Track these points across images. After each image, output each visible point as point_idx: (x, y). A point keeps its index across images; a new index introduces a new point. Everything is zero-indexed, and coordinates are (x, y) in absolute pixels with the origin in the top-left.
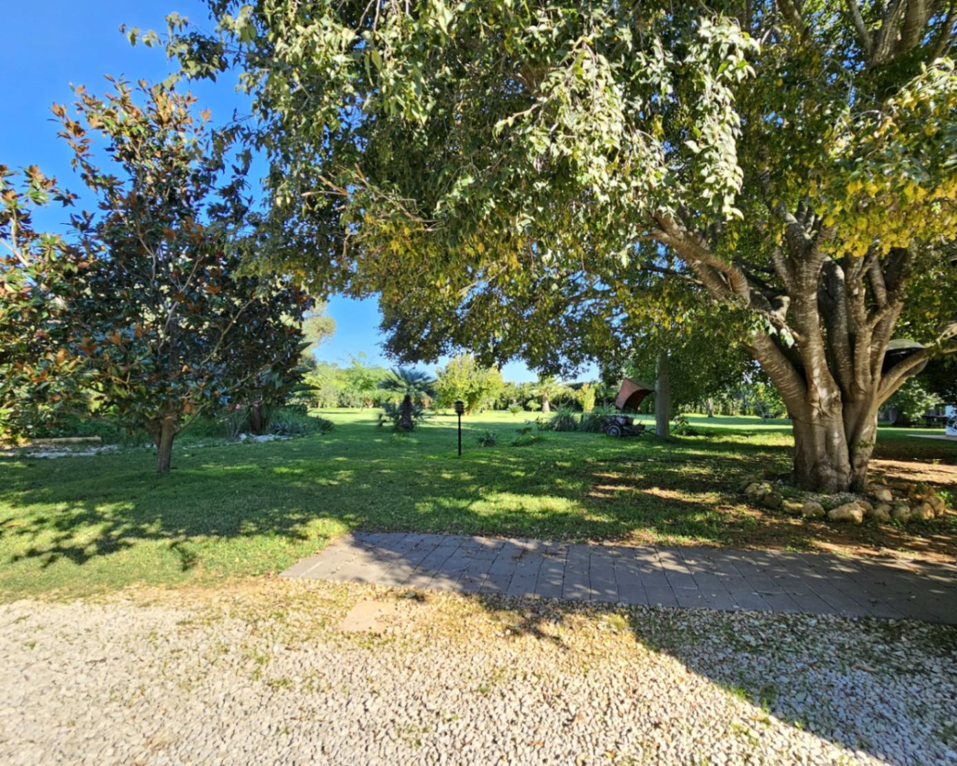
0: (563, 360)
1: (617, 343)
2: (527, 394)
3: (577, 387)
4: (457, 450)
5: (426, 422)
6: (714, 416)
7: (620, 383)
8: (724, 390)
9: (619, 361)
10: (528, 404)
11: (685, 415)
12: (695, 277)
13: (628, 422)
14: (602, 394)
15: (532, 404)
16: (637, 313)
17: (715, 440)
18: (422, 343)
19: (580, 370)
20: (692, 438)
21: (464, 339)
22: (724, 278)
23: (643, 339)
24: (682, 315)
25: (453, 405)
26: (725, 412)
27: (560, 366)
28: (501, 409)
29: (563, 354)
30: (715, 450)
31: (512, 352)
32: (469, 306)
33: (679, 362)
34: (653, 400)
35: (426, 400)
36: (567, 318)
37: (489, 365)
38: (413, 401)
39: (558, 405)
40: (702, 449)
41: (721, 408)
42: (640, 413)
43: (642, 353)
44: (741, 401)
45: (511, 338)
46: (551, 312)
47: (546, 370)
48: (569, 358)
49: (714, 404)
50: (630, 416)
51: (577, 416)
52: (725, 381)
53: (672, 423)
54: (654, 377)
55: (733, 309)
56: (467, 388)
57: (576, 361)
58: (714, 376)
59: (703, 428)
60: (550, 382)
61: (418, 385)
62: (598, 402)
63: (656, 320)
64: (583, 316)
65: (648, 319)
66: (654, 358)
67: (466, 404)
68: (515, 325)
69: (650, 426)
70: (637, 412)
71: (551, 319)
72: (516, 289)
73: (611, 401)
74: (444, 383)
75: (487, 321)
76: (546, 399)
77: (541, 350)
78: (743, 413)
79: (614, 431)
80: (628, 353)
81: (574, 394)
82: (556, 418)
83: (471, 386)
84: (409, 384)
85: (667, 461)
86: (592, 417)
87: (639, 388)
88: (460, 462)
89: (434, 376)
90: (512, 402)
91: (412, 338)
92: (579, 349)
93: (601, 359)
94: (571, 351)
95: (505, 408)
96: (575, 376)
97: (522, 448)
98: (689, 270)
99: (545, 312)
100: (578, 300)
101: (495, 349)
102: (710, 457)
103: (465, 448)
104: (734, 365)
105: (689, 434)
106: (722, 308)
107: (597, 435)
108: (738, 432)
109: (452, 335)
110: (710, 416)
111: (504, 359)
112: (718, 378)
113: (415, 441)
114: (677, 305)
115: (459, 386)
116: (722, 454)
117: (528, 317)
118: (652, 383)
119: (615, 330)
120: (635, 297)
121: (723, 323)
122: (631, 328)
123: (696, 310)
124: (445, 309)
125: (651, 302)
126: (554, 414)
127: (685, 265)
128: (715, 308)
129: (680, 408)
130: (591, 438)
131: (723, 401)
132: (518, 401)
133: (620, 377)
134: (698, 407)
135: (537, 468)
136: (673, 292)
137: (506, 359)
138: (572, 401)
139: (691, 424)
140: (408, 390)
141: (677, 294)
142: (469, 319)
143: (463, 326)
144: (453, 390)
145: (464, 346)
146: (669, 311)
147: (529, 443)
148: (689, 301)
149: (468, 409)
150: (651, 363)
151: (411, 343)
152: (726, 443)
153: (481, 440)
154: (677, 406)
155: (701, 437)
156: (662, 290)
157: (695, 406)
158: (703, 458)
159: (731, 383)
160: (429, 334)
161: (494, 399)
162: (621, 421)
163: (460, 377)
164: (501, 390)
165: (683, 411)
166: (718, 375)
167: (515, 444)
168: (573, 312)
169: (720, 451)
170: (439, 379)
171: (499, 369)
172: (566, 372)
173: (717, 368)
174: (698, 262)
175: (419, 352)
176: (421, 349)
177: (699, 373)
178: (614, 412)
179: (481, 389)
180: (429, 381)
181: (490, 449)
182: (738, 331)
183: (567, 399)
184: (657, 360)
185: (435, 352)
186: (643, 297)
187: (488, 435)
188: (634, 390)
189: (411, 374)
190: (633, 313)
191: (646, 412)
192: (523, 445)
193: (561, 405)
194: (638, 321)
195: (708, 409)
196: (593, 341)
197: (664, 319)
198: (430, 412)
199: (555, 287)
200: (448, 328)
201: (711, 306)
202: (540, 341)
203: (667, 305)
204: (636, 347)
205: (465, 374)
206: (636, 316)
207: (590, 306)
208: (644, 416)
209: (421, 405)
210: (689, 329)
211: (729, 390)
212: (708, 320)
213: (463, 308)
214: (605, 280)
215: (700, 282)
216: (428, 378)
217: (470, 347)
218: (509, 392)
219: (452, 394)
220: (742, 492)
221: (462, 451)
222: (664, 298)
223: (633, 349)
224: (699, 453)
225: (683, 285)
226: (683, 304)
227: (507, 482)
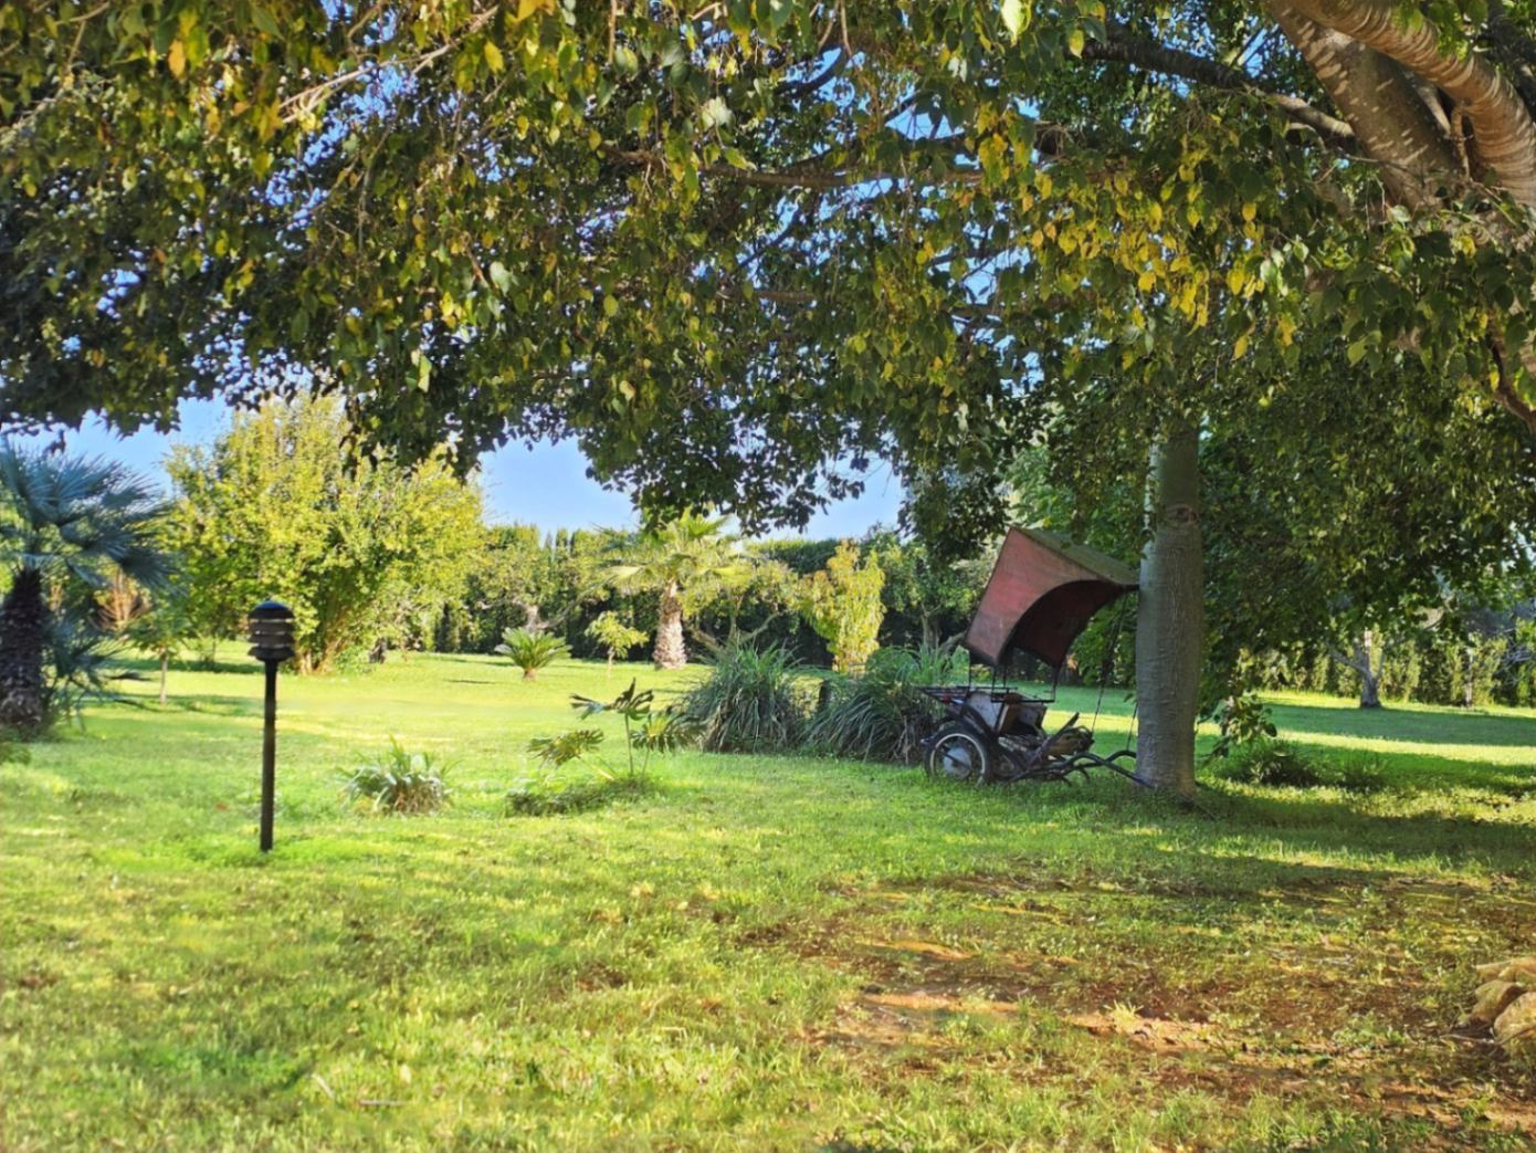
0: (750, 441)
1: (983, 376)
2: (591, 584)
3: (809, 560)
4: (252, 827)
5: (118, 698)
6: (1385, 703)
7: (992, 547)
8: (1431, 597)
9: (990, 455)
10: (594, 627)
11: (1266, 695)
12: (1327, 105)
13: (1023, 721)
14: (915, 594)
15: (608, 627)
16: (1066, 245)
17: (1385, 804)
18: (99, 333)
19: (821, 487)
20: (1291, 794)
21: (299, 323)
22: (1441, 117)
23: (1090, 364)
24: (1254, 265)
25: (244, 621)
26: (1432, 688)
27: (734, 466)
28: (468, 647)
29: (752, 412)
30: (1381, 848)
31: (519, 393)
32: (325, 172)
33: (1244, 467)
34: (1130, 628)
35: (122, 593)
36: (770, 256)
37: (416, 448)
38: (54, 599)
39: (722, 634)
40: (1329, 844)
41: (1414, 672)
42: (1075, 681)
43: (1089, 426)
44: (1500, 644)
45: (514, 333)
46: (698, 224)
47: (671, 481)
48: (772, 432)
49: (1389, 653)
50: (1027, 691)
51: (804, 686)
52: (1435, 556)
53: (1208, 729)
54: (1137, 531)
55: (1470, 248)
56: (314, 547)
57: (805, 448)
58: (1389, 534)
59: (1335, 752)
60: (693, 536)
61: (83, 527)
62: (896, 628)
63: (1145, 283)
64: (842, 249)
65: (1115, 277)
66: (1138, 447)
67: (306, 621)
68: (535, 271)
69: (1114, 736)
70: (1058, 677)
71: (697, 255)
72: (542, 110)
73: (951, 625)
74: (210, 522)
75: (405, 249)
76: (674, 606)
77: (650, 392)
78: (1507, 695)
79: (959, 754)
80: (1032, 421)
81: (793, 591)
82: (712, 691)
83: (335, 539)
84: (38, 520)
85: (1179, 893)
86: (868, 694)
87: (1073, 575)
88: (266, 881)
89: (165, 487)
90: (518, 617)
91: (58, 308)
92: (819, 394)
93: (910, 440)
94: (785, 403)
95: (486, 646)
96: (798, 514)
97: (557, 822)
98: (1301, 74)
99: (670, 220)
100: (823, 178)
101: (443, 381)
102: (1361, 878)
103: (295, 815)
104: (1470, 487)
105: (1275, 780)
106: (1420, 242)
107: (886, 774)
108: (1481, 777)
109: (240, 303)
110: (1370, 704)
111: (485, 429)
112: (1404, 544)
113: (57, 783)
114: (1238, 221)
115: (279, 536)
116: (1409, 868)
117: (599, 242)
118: (1127, 552)
119: (977, 316)
120: (1058, 178)
121: (1424, 308)
122: (1043, 314)
123: (1314, 244)
124: (208, 179)
125: (1129, 201)
126: (703, 674)
127: (1286, 49)
128: (1396, 245)
129: (1244, 663)
130: (860, 785)
131: (1424, 641)
132: (544, 613)
133: (995, 523)
134: (1322, 664)
135: (613, 911)
136: (1221, 164)
137: (497, 422)
138: (785, 620)
139: (1288, 735)
140: (34, 548)
141: (1238, 170)
142: (325, 233)
143: (293, 267)
144: (253, 552)
145: (298, 355)
146: (1201, 246)
147: (582, 801)
148: (1290, 207)
149: (319, 641)
150: (1130, 467)
151: (48, 329)
152: (1427, 821)
153: (370, 785)
154: (1231, 659)
155: (1327, 795)
156: (1176, 150)
157: (1308, 660)
158: (1329, 881)
159: (1456, 563)
160: (133, 292)
161: (438, 601)
162: (991, 712)
163: (284, 495)
164: (475, 561)
165: (1256, 682)
166: (1407, 530)
167: (524, 805)
168: (799, 230)
169: (1402, 854)
170: (185, 503)
171: (460, 473)
172: (759, 495)
173: (1401, 502)
174: (1339, 39)
175: (86, 370)
176: (94, 358)
177: (1326, 520)
178: (961, 673)
179: (381, 557)
180: (134, 508)
181: (405, 824)
182: (1488, 342)
183: (762, 610)
184: (1154, 456)
185: (159, 380)
186: (1096, 178)
187: (402, 760)
188: (1052, 584)
189: (47, 473)
190: (1050, 245)
191: (1102, 679)
192: (561, 810)
193: (737, 636)
194: (1068, 282)
195: (1360, 675)
196: (874, 360)
197: (1181, 280)
198: (134, 653)
199: (716, 112)
200: (222, 271)
201: (1380, 231)
202: (647, 351)
203: (1194, 218)
204: (1064, 396)
205: (308, 486)
206: (1063, 262)
207: (871, 203)
208: (1091, 697)
209: (97, 618)
210: (1288, 329)
211: (1447, 595)
212: (1365, 289)
213: (299, 184)
214: (936, 95)
215: (1341, 127)
216: (132, 495)
217: (326, 361)
218: (509, 571)
219: (244, 572)
220: (1480, 1028)
221: (277, 832)
222: (1181, 188)
223: (1054, 407)
224: (1313, 859)
225: (1266, 134)
226: (1261, 218)
227: (477, 972)
